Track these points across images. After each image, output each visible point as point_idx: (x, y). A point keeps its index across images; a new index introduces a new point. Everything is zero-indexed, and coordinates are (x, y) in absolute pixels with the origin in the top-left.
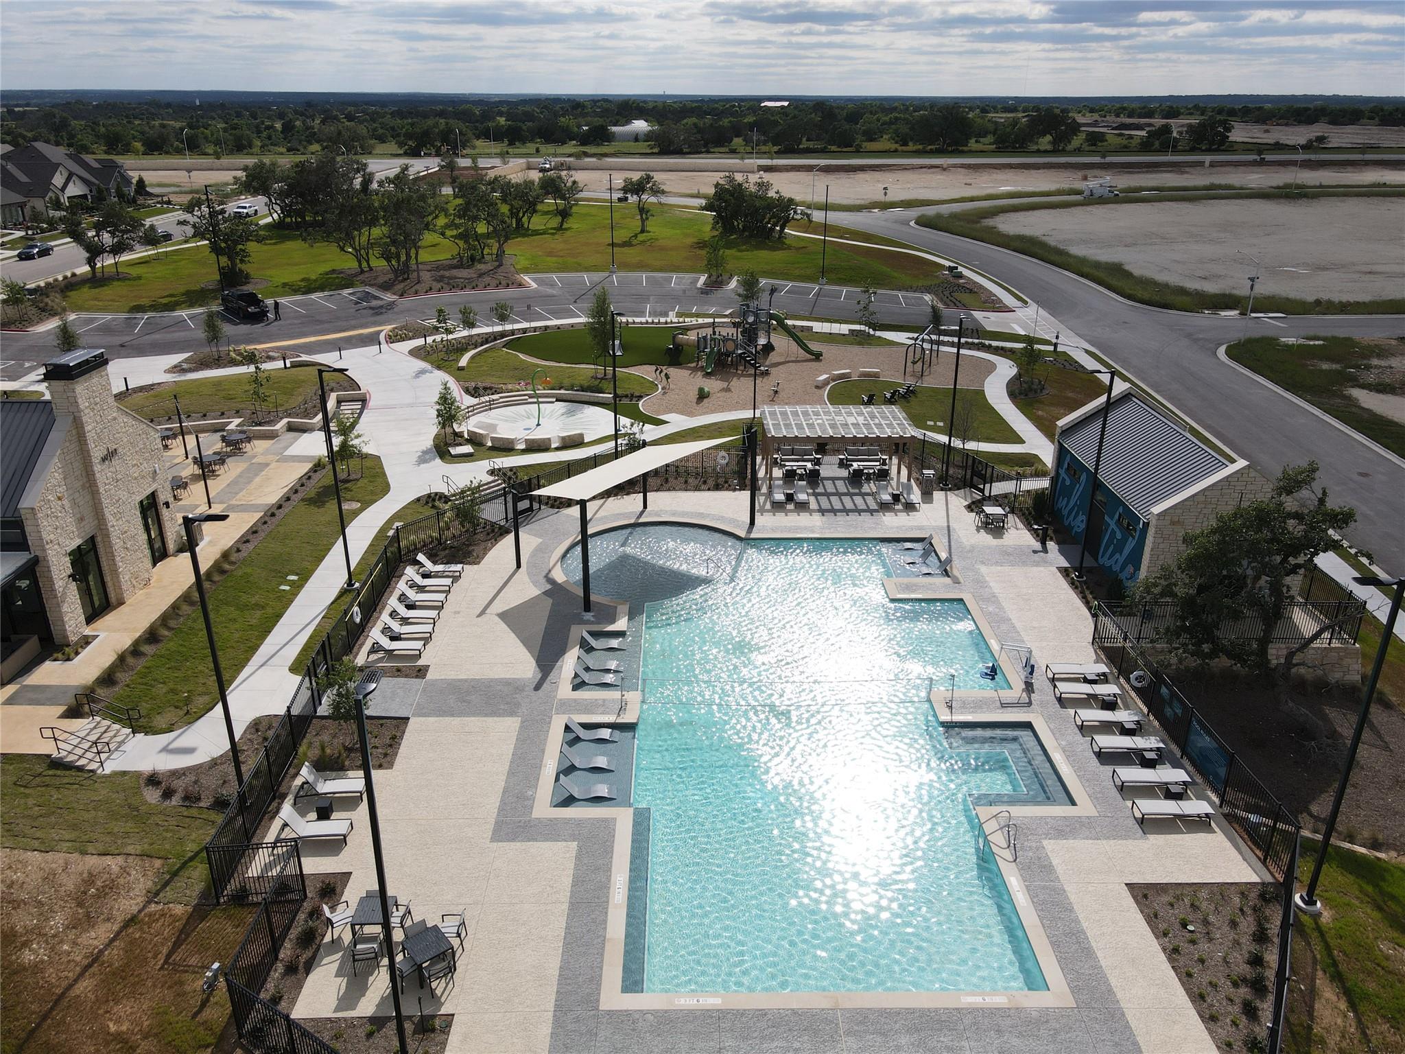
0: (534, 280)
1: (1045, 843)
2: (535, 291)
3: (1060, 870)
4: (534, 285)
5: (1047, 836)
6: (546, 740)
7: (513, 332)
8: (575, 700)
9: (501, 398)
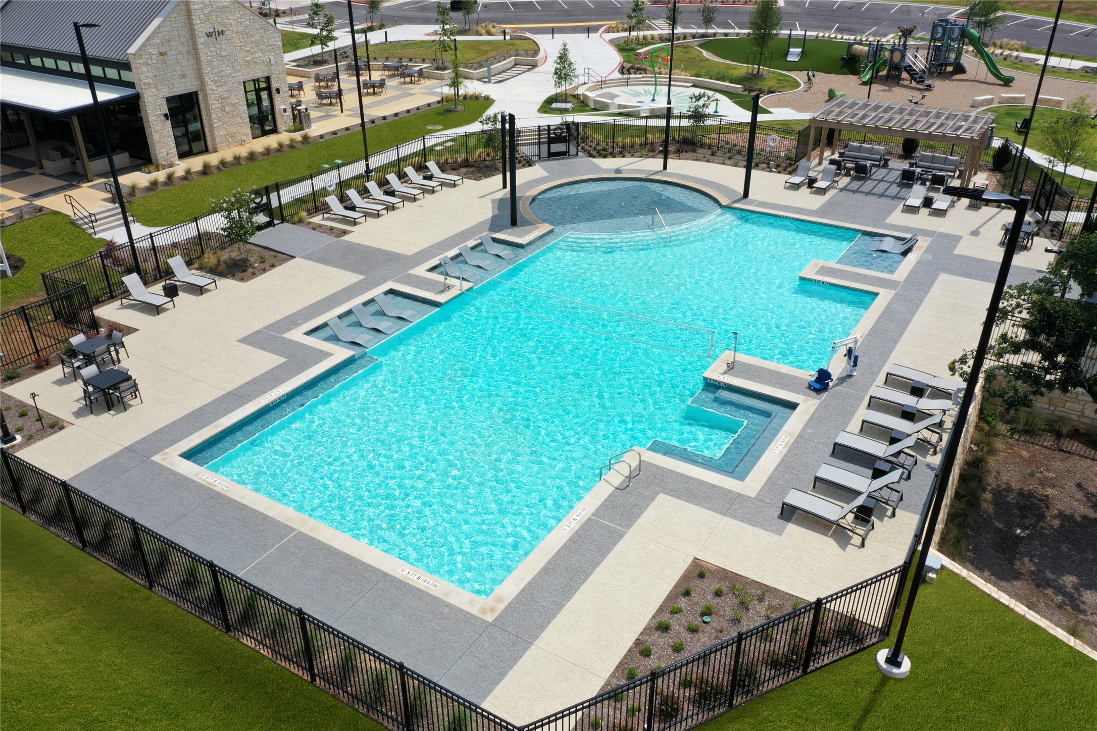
1: (660, 497)
5: (672, 492)
6: (361, 294)
8: (418, 277)
9: (643, 77)
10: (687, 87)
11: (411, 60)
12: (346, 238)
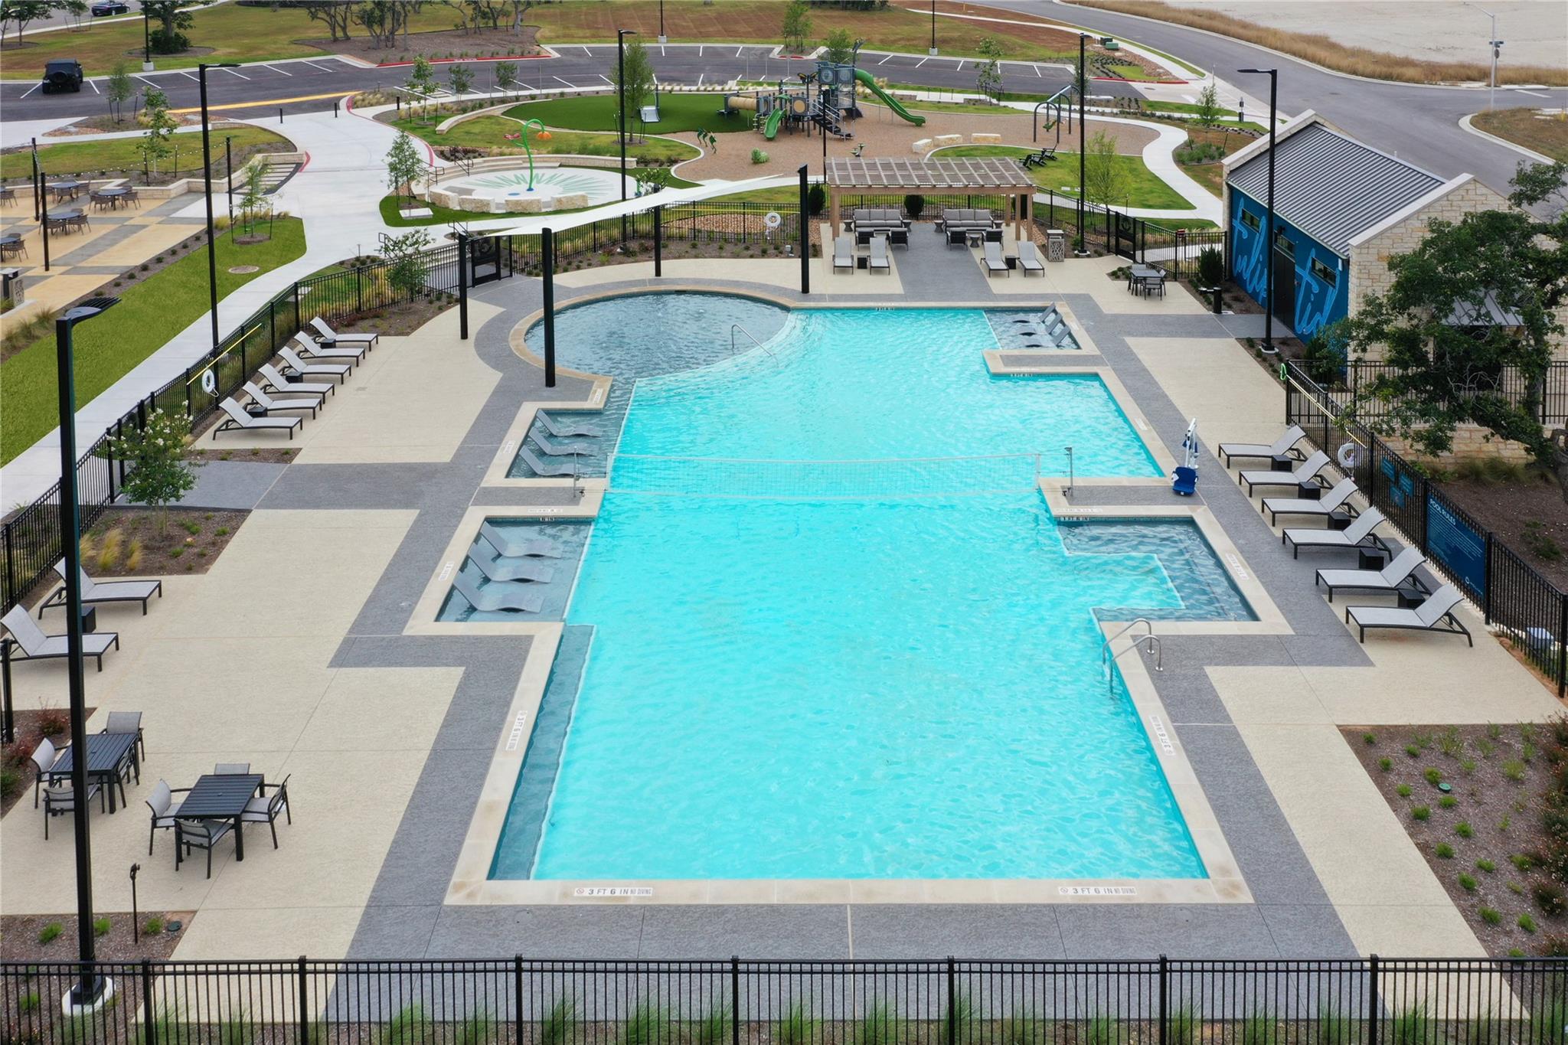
0: (558, 50)
1: (1209, 670)
2: (556, 60)
3: (1230, 706)
4: (557, 55)
5: (1214, 661)
6: (450, 537)
7: (517, 98)
8: (507, 489)
9: (485, 162)
10: (555, 167)
11: (78, 175)
12: (297, 461)
